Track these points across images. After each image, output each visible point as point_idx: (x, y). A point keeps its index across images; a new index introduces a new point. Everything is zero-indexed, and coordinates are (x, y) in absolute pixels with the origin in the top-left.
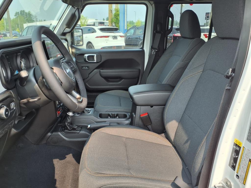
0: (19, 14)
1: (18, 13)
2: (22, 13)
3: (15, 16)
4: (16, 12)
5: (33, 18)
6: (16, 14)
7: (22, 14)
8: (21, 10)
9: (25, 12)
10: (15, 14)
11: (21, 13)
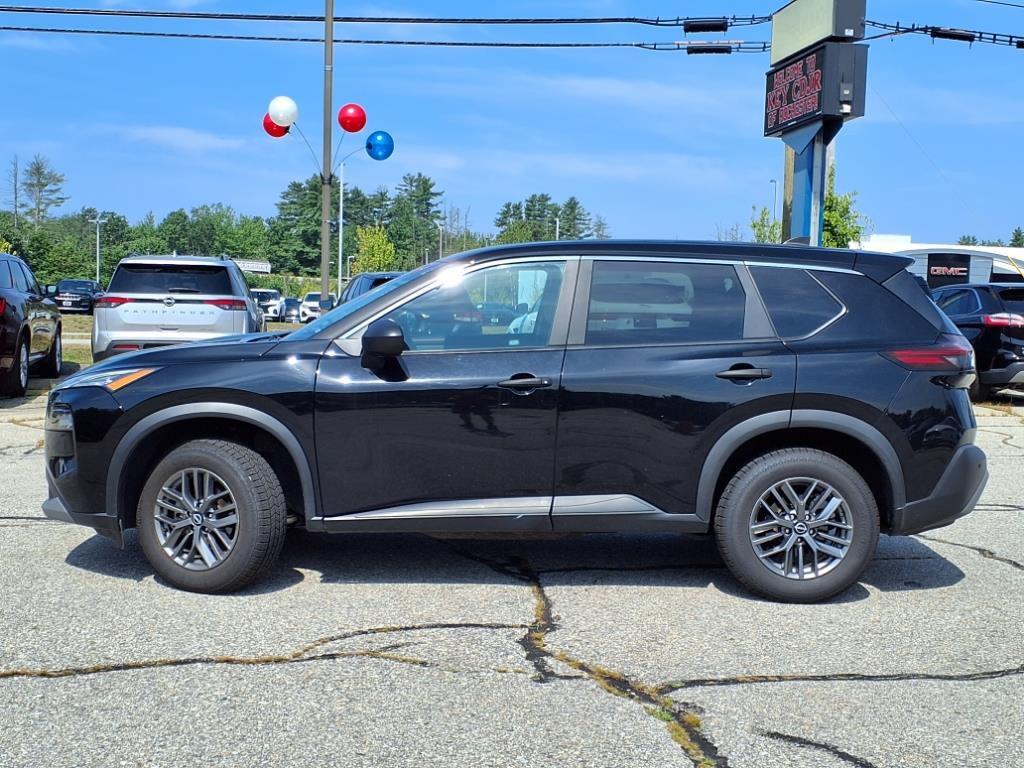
0: (521, 213)
1: (517, 207)
2: (537, 207)
3: (501, 223)
4: (508, 206)
5: (587, 232)
6: (506, 214)
7: (535, 217)
8: (534, 196)
9: (549, 203)
10: (499, 217)
11: (528, 209)
